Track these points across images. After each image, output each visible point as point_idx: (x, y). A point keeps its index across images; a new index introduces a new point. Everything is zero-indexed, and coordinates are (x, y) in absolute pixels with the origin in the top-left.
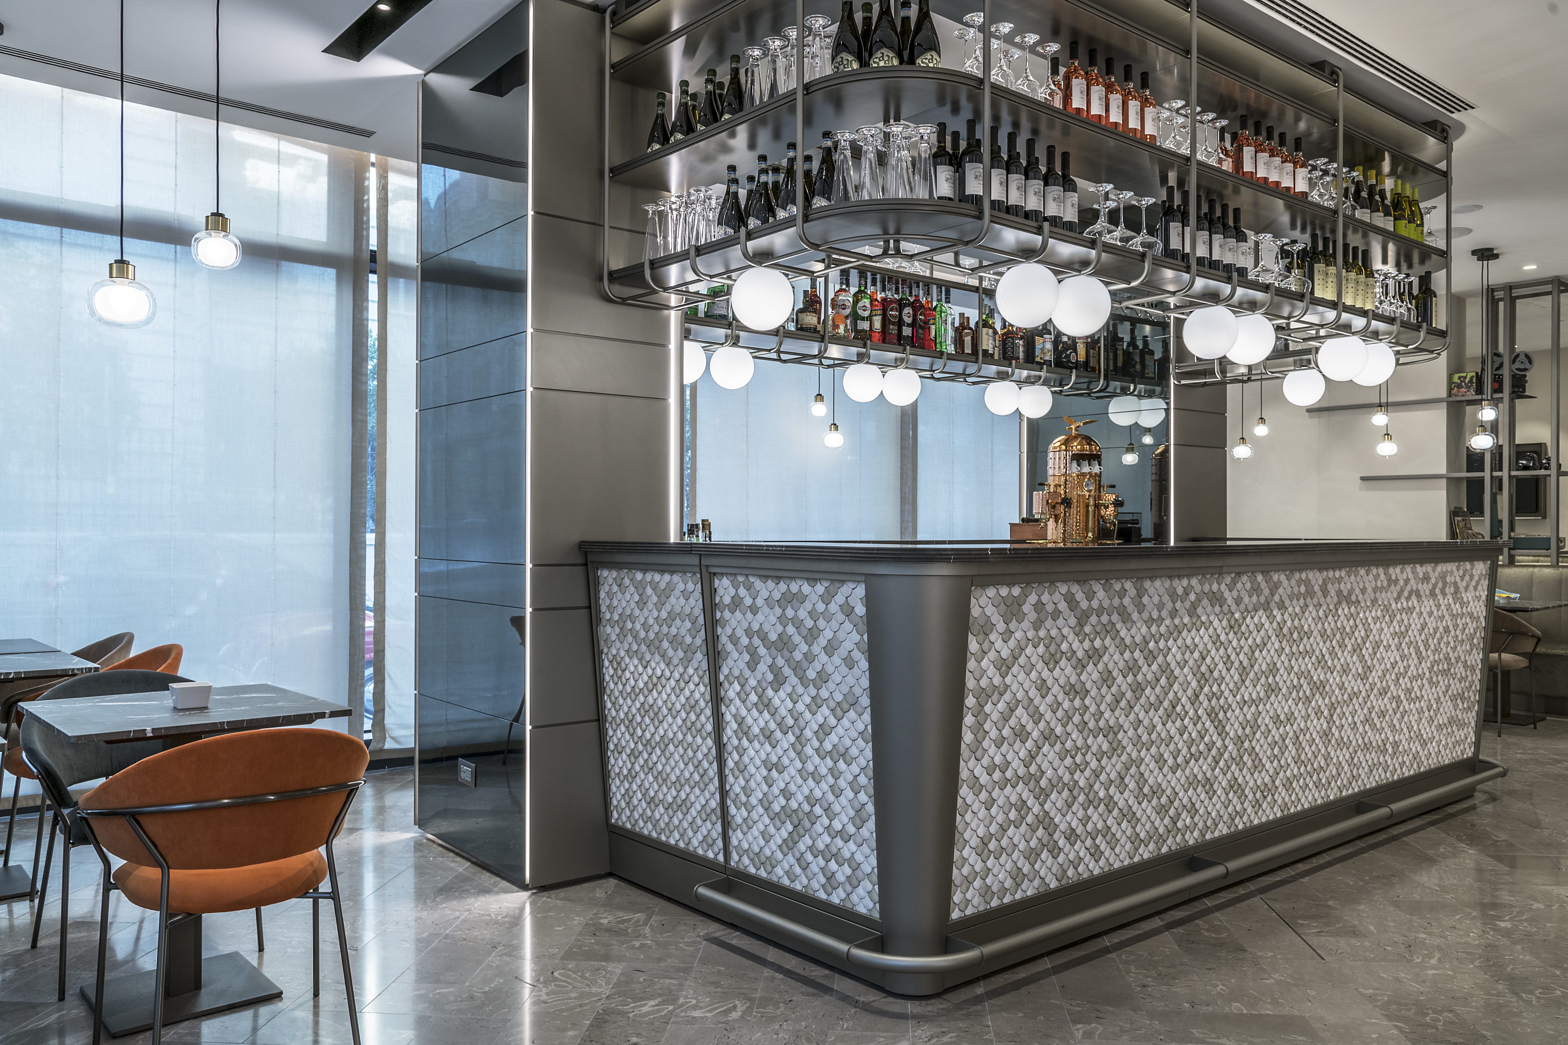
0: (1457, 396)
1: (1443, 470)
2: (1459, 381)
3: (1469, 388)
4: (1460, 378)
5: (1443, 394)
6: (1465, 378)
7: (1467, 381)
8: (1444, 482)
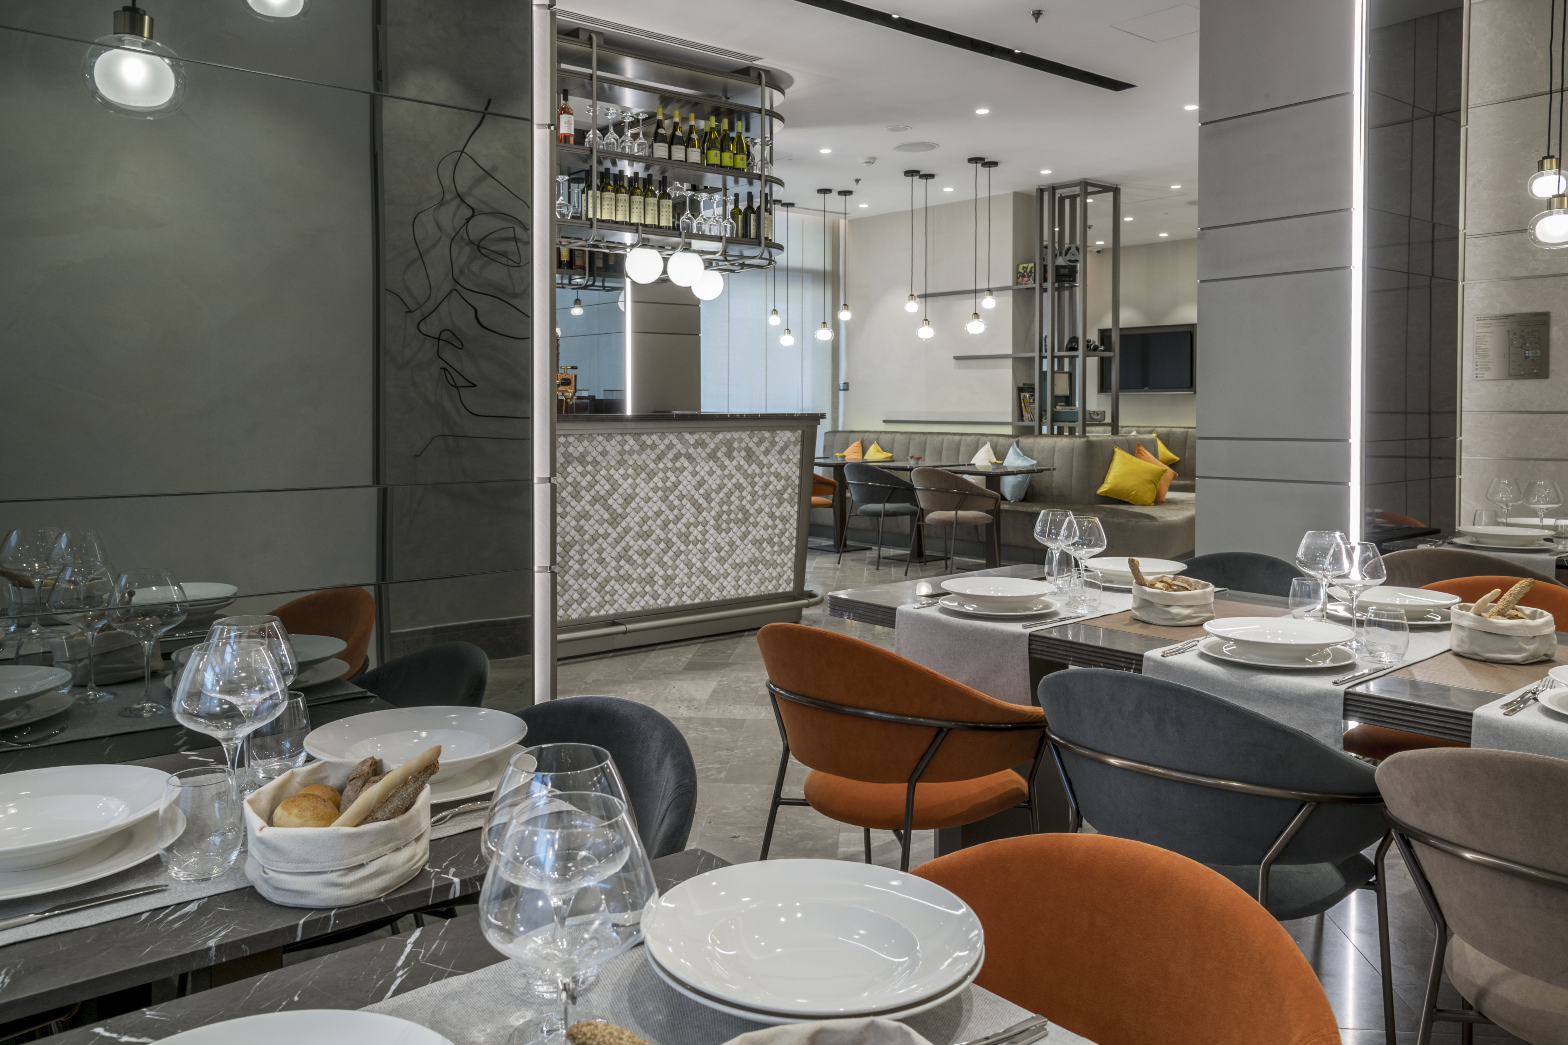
0: (1021, 284)
1: (1009, 351)
2: (1023, 271)
3: (1029, 277)
4: (1024, 268)
5: (1009, 282)
6: (1027, 268)
7: (1028, 270)
8: (1010, 362)
